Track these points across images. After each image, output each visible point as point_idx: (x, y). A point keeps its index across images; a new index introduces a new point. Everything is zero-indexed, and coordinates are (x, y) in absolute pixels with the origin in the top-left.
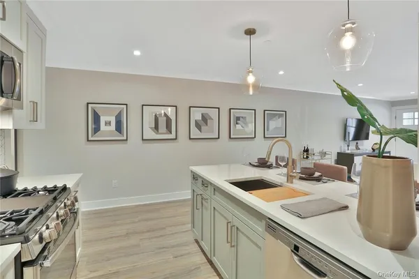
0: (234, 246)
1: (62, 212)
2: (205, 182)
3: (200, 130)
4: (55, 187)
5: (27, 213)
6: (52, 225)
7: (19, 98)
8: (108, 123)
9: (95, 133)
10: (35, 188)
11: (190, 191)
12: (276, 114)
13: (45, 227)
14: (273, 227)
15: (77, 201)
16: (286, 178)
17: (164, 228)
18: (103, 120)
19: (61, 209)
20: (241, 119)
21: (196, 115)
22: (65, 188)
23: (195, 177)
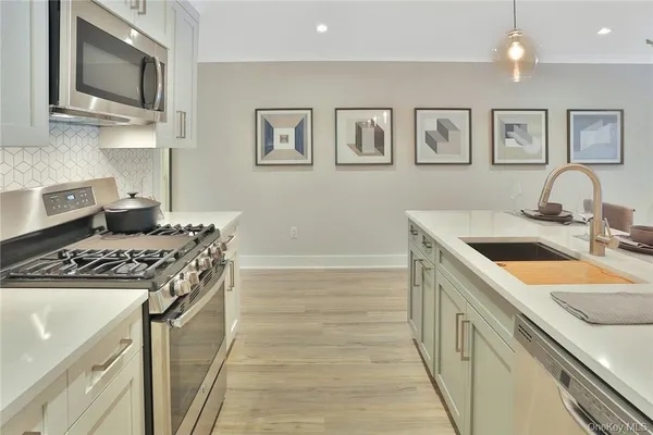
0: (467, 359)
1: (202, 261)
2: (428, 239)
3: (435, 150)
4: (201, 226)
5: (162, 255)
6: (188, 275)
7: (161, 109)
8: (284, 139)
9: (266, 154)
10: (179, 226)
11: (406, 256)
12: (598, 118)
13: (178, 276)
14: (528, 331)
15: (225, 249)
16: (588, 244)
17: (364, 312)
18: (277, 133)
19: (203, 256)
20: (516, 128)
21: (428, 123)
22: (211, 230)
23: (414, 230)
